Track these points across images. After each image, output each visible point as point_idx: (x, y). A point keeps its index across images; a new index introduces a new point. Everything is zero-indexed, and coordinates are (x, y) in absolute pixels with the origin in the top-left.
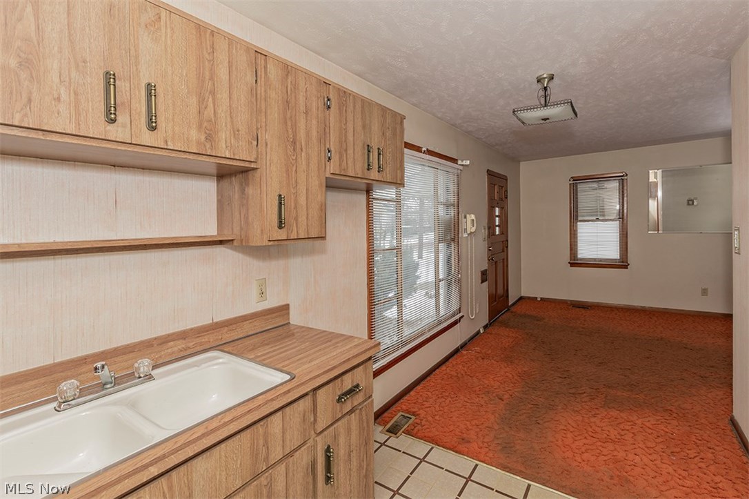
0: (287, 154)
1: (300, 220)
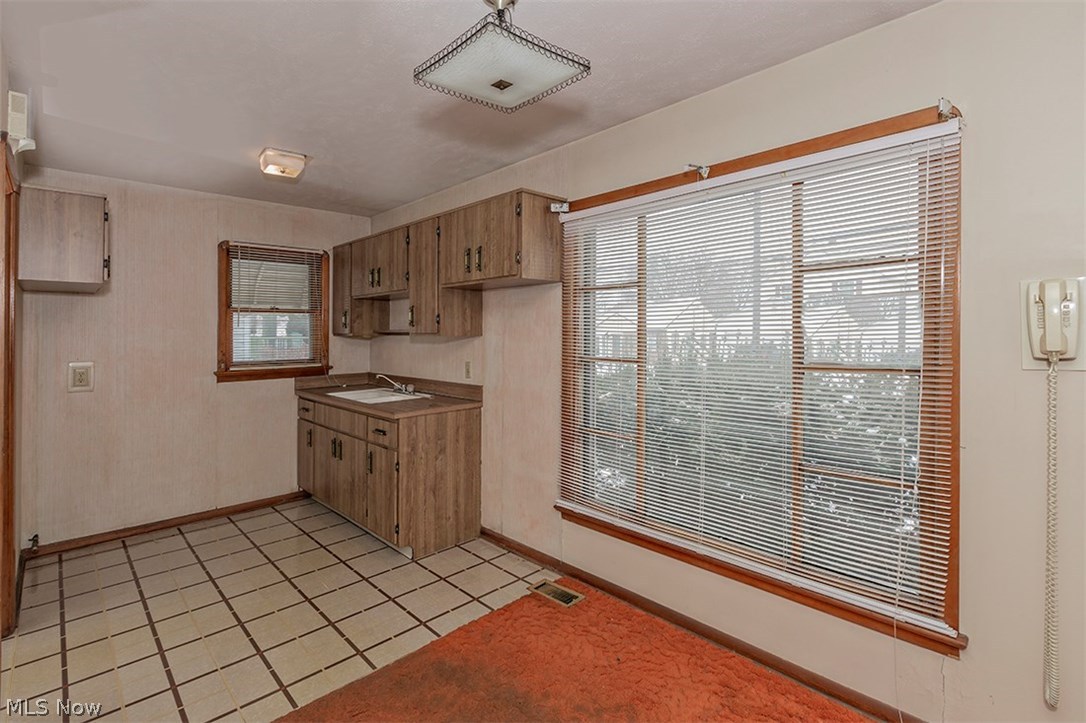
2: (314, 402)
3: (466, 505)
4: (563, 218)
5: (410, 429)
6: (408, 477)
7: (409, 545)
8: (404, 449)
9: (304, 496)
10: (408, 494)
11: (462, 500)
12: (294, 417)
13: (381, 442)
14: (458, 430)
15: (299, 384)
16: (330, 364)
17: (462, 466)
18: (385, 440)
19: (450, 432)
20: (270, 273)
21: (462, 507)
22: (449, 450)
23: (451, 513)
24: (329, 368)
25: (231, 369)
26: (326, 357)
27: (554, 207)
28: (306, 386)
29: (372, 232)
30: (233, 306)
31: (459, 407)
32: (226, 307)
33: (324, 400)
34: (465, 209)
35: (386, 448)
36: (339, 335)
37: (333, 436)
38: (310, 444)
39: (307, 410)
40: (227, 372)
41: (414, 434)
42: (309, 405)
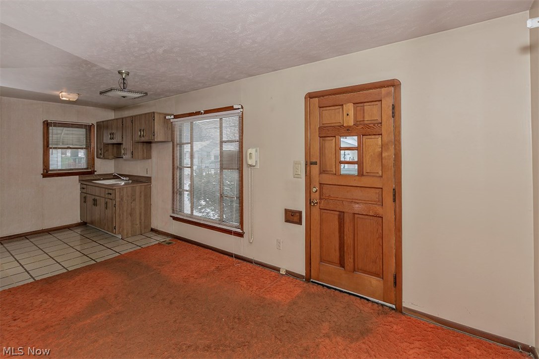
2: (86, 185)
3: (145, 220)
4: (172, 120)
5: (120, 193)
6: (120, 209)
7: (120, 233)
8: (118, 199)
9: (83, 224)
10: (120, 216)
11: (143, 218)
12: (79, 191)
13: (110, 198)
14: (141, 193)
15: (81, 178)
16: (95, 170)
17: (143, 206)
18: (110, 197)
19: (138, 194)
20: (67, 132)
21: (143, 221)
22: (137, 200)
23: (138, 223)
24: (95, 171)
25: (49, 172)
26: (93, 167)
27: (167, 117)
28: (84, 179)
30: (50, 146)
31: (140, 184)
32: (47, 147)
33: (92, 184)
34: (140, 115)
35: (111, 199)
36: (100, 158)
37: (93, 197)
38: (85, 202)
39: (84, 188)
40: (47, 173)
41: (122, 194)
42: (85, 186)
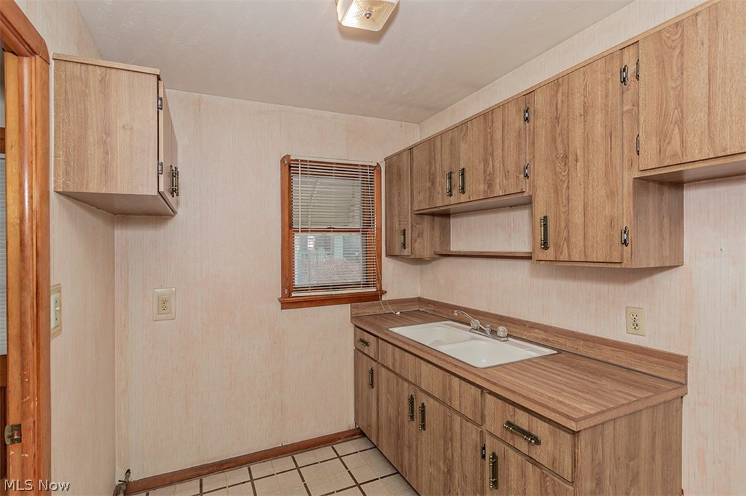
0: (555, 173)
1: (573, 240)
5: (594, 446)
9: (358, 433)
12: (351, 348)
15: (356, 311)
16: (384, 288)
24: (382, 292)
25: (293, 295)
26: (380, 280)
28: (360, 313)
29: (421, 137)
30: (294, 225)
32: (289, 228)
38: (372, 385)
39: (367, 343)
40: (290, 297)
41: (600, 454)
42: (366, 337)
